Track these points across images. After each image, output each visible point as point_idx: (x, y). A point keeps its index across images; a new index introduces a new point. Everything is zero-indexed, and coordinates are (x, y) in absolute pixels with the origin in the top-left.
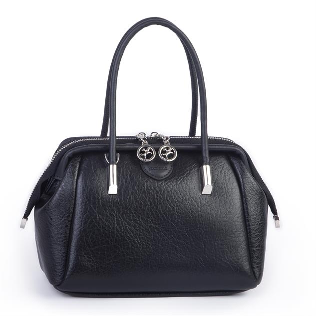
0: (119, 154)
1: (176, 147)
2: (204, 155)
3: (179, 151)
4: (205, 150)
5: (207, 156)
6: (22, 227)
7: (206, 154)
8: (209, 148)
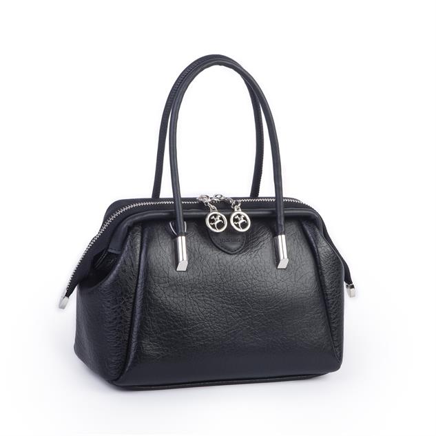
0: (185, 223)
1: (249, 213)
2: (279, 223)
3: (252, 218)
4: (280, 216)
5: (282, 224)
6: (62, 307)
7: (281, 221)
8: (284, 214)
